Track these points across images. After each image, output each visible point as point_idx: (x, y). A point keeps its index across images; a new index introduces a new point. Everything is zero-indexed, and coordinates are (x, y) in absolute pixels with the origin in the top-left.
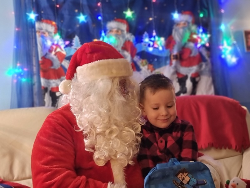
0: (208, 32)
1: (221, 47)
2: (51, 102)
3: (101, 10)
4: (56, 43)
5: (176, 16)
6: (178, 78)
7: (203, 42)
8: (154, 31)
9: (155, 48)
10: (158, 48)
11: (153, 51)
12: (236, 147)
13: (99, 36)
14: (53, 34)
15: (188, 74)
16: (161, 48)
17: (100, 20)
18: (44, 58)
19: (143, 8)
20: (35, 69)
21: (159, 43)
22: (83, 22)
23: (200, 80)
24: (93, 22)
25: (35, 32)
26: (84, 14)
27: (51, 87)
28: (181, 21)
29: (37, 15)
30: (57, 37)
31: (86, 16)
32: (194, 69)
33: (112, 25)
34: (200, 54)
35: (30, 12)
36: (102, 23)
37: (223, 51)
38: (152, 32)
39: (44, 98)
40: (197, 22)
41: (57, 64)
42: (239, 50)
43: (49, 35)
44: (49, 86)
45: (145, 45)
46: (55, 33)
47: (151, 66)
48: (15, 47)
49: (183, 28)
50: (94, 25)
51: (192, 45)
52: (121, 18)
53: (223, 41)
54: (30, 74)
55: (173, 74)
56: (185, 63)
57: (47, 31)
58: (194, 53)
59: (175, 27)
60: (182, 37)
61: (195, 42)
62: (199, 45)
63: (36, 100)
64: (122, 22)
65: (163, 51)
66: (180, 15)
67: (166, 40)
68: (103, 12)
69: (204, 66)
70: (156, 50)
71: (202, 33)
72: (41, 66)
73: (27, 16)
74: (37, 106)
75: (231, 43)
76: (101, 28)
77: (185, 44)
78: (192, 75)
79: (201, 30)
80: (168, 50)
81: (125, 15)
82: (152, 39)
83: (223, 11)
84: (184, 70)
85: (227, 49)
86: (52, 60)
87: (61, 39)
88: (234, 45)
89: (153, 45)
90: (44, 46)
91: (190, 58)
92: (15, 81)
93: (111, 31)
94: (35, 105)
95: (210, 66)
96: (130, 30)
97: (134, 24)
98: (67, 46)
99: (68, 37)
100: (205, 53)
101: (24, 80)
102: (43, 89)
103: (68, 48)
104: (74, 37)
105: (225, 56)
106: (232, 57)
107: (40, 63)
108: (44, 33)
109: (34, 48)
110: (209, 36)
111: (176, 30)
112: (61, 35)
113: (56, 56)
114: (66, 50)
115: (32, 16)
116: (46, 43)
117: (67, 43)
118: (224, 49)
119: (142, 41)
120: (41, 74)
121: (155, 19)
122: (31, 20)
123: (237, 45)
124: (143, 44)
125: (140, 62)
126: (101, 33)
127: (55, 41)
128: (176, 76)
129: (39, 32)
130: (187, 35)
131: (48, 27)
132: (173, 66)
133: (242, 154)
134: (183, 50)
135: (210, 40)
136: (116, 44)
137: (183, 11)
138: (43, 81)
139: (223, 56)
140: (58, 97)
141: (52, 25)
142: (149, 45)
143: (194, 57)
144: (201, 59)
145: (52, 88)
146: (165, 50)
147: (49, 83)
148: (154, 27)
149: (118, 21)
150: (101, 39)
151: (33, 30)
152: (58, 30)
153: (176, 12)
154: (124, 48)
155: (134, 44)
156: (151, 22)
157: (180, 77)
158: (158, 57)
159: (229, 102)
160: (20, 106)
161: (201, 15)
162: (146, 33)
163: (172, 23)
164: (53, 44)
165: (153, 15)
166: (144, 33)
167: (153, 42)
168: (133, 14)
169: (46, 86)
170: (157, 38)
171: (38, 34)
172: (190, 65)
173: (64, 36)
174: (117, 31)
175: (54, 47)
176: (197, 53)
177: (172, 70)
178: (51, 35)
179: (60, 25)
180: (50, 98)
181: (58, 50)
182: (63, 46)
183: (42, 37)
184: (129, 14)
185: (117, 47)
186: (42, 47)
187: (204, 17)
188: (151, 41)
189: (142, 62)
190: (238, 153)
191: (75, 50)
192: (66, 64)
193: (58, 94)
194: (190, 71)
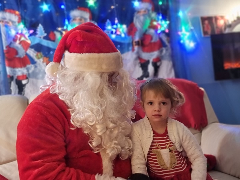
0: (167, 19)
1: (180, 33)
2: (17, 90)
4: (20, 32)
5: (136, 4)
6: (140, 63)
7: (163, 29)
8: (116, 19)
9: (118, 35)
10: (120, 35)
11: (116, 38)
12: (195, 125)
13: (63, 25)
14: (17, 23)
15: (149, 59)
16: (123, 35)
17: (63, 9)
18: (8, 47)
21: (121, 30)
22: (46, 12)
23: (161, 64)
24: (57, 11)
26: (47, 3)
27: (16, 75)
28: (141, 9)
30: (21, 26)
31: (49, 5)
32: (155, 54)
33: (75, 13)
34: (161, 40)
36: (66, 12)
37: (182, 36)
38: (114, 20)
39: (10, 87)
40: (157, 9)
41: (22, 53)
42: (196, 35)
43: (13, 25)
44: (15, 74)
45: (108, 32)
46: (19, 22)
49: (144, 15)
50: (58, 14)
51: (152, 31)
53: (181, 27)
55: (136, 59)
56: (146, 48)
57: (10, 20)
58: (155, 39)
59: (136, 15)
60: (143, 24)
61: (155, 28)
62: (159, 32)
64: (84, 10)
65: (125, 38)
66: (140, 3)
67: (127, 27)
68: (66, 1)
69: (164, 52)
71: (161, 20)
72: (6, 55)
74: (3, 94)
75: (189, 29)
76: (64, 17)
77: (146, 31)
78: (154, 60)
79: (160, 17)
80: (131, 37)
81: (87, 4)
82: (115, 26)
84: (145, 56)
85: (185, 35)
86: (17, 49)
87: (25, 28)
89: (116, 33)
90: (8, 36)
91: (151, 43)
93: (74, 19)
94: (1, 93)
95: (170, 51)
97: (97, 13)
98: (31, 35)
99: (32, 26)
100: (165, 39)
102: (8, 77)
103: (32, 37)
104: (38, 26)
105: (184, 41)
106: (190, 42)
107: (5, 52)
108: (8, 23)
110: (168, 22)
111: (137, 18)
112: (25, 24)
113: (21, 45)
114: (30, 39)
116: (10, 32)
117: (31, 31)
118: (182, 34)
119: (105, 29)
120: (6, 63)
121: (116, 7)
123: (194, 31)
126: (64, 21)
127: (19, 30)
128: (138, 61)
129: (3, 22)
130: (148, 22)
131: (12, 17)
132: (135, 51)
133: (201, 132)
134: (145, 36)
135: (169, 26)
138: (8, 69)
139: (182, 42)
140: (24, 85)
141: (16, 14)
142: (112, 33)
143: (155, 43)
144: (161, 44)
145: (18, 77)
146: (127, 36)
147: (14, 71)
148: (116, 15)
149: (81, 10)
150: (65, 28)
152: (22, 19)
156: (113, 10)
157: (143, 62)
158: (121, 44)
159: (188, 84)
161: (160, 3)
162: (108, 21)
163: (133, 11)
164: (17, 33)
165: (114, 4)
166: (106, 21)
167: (116, 29)
168: (95, 3)
169: (11, 75)
170: (119, 25)
172: (151, 50)
173: (28, 25)
174: (81, 20)
175: (19, 36)
176: (158, 39)
177: (134, 56)
178: (15, 24)
179: (23, 15)
180: (17, 86)
181: (23, 39)
182: (27, 35)
183: (6, 26)
184: (91, 2)
186: (6, 36)
187: (163, 4)
188: (113, 28)
190: (197, 131)
191: (40, 39)
192: (31, 53)
193: (24, 82)
194: (151, 56)
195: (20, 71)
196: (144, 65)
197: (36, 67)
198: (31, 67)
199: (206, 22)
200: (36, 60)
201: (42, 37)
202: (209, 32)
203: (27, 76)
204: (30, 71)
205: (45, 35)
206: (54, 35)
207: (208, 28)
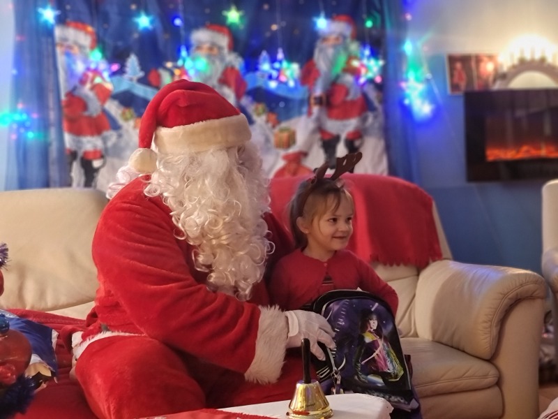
0: (380, 56)
1: (404, 85)
2: (83, 180)
3: (181, 7)
4: (93, 66)
5: (322, 23)
6: (322, 139)
7: (370, 75)
8: (280, 51)
9: (280, 83)
10: (286, 84)
11: (278, 87)
13: (176, 57)
14: (88, 50)
15: (340, 132)
16: (292, 84)
17: (178, 27)
18: (70, 94)
19: (259, 7)
20: (52, 115)
21: (288, 73)
22: (146, 30)
23: (362, 144)
24: (165, 30)
25: (54, 45)
26: (148, 14)
27: (83, 151)
28: (331, 33)
29: (58, 13)
30: (96, 57)
31: (152, 17)
32: (352, 124)
33: (201, 36)
34: (365, 96)
35: (44, 7)
36: (183, 32)
37: (408, 92)
38: (277, 53)
39: (70, 171)
40: (361, 37)
41: (94, 107)
42: (436, 91)
43: (81, 52)
44: (80, 148)
45: (263, 76)
46: (92, 48)
47: (273, 117)
48: (14, 72)
49: (335, 46)
50: (167, 36)
51: (349, 79)
52: (218, 23)
53: (407, 72)
54: (44, 125)
55: (314, 132)
56: (335, 112)
57: (76, 43)
58: (354, 95)
59: (319, 45)
60: (332, 63)
61: (356, 73)
62: (362, 80)
63: (54, 172)
64: (219, 31)
65: (296, 88)
66: (329, 21)
67: (301, 67)
68: (185, 11)
69: (370, 120)
70: (283, 86)
71: (369, 57)
72: (65, 111)
73: (38, 15)
75: (422, 78)
76: (179, 42)
77: (338, 77)
78: (349, 135)
79: (367, 52)
80: (306, 88)
81: (225, 18)
82: (277, 65)
83: (409, 17)
84: (333, 126)
86: (86, 100)
87: (104, 60)
88: (428, 81)
89: (277, 79)
90: (70, 73)
91: (345, 103)
92: (14, 137)
93: (199, 48)
94: (52, 184)
95: (381, 119)
96: (235, 46)
97: (243, 36)
98: (113, 74)
99: (117, 57)
100: (373, 94)
101: (31, 135)
102: (67, 153)
103: (116, 78)
104: (128, 56)
105: (411, 100)
106: (423, 103)
107: (63, 104)
108: (70, 47)
109: (52, 76)
110: (381, 63)
111: (321, 51)
112: (104, 51)
113: (94, 92)
114: (112, 82)
115: (48, 15)
116: (73, 67)
117: (115, 67)
118: (408, 87)
119: (256, 69)
120: (65, 125)
121: (282, 27)
122: (46, 22)
123: (433, 83)
124: (258, 74)
125: (252, 108)
126: (179, 51)
127: (91, 62)
128: (318, 136)
129: (62, 45)
130: (342, 60)
131: (79, 37)
132: (314, 116)
134: (333, 87)
135: (384, 71)
136: (208, 73)
137: (334, 15)
138: (68, 138)
139: (407, 102)
140: (97, 170)
141: (87, 33)
142: (270, 77)
143: (353, 103)
144: (365, 105)
145: (86, 153)
146: (300, 87)
147: (79, 142)
148: (280, 42)
149: (214, 30)
150: (180, 63)
151: (50, 40)
152: (98, 41)
153: (323, 15)
154: (224, 81)
155: (242, 72)
156: (274, 33)
157: (327, 138)
158: (286, 100)
160: (23, 184)
161: (369, 24)
162: (264, 54)
163: (314, 37)
164: (88, 69)
165: (278, 21)
166: (260, 53)
167: (278, 70)
168: (241, 18)
169: (74, 148)
170: (285, 64)
171: (59, 50)
172: (344, 115)
173: (109, 54)
174: (211, 49)
175: (90, 75)
176: (359, 95)
177: (311, 125)
178: (84, 51)
179: (101, 34)
180: (82, 171)
181: (98, 80)
182: (106, 75)
183: (68, 54)
184: (233, 16)
185: (210, 78)
186: (66, 73)
187: (374, 27)
188: (273, 68)
189: (257, 109)
191: (129, 82)
192: (113, 108)
193: (96, 164)
194: (345, 127)
195: (90, 143)
196: (329, 144)
197: (120, 136)
198: (111, 135)
199: (458, 65)
200: (121, 122)
201: (135, 78)
202: (463, 85)
203: (104, 153)
204: (110, 144)
205: (141, 74)
206: (159, 77)
207: (460, 78)
